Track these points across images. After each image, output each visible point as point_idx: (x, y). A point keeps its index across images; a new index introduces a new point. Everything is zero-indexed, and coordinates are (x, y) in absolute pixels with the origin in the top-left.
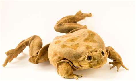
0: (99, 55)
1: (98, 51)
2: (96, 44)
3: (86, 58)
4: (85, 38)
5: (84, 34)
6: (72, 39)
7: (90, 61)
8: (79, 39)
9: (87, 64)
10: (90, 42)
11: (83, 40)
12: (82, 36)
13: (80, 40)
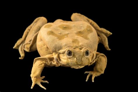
0: (82, 54)
1: (83, 49)
2: (86, 41)
3: (66, 52)
4: (79, 31)
5: (82, 25)
6: (65, 27)
7: (69, 57)
8: (73, 29)
9: (65, 59)
10: (82, 36)
11: (76, 32)
12: (78, 27)
13: (72, 31)
